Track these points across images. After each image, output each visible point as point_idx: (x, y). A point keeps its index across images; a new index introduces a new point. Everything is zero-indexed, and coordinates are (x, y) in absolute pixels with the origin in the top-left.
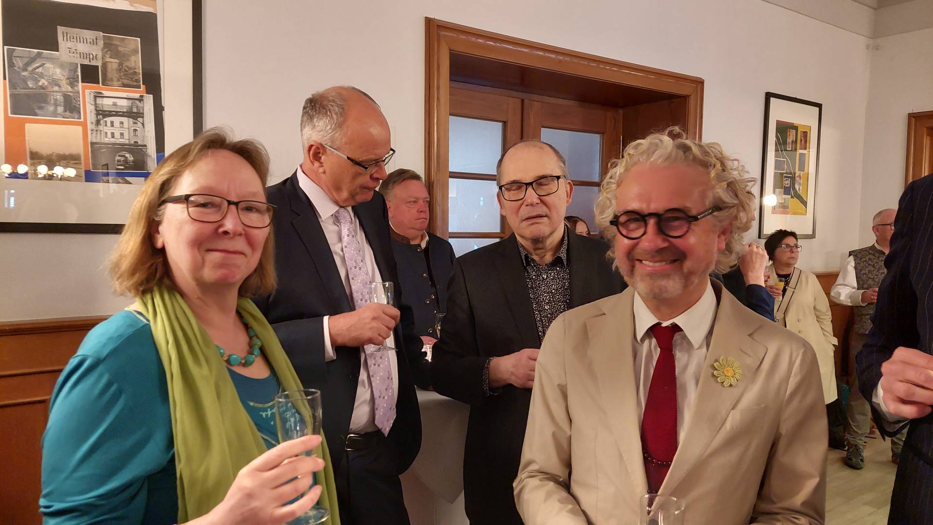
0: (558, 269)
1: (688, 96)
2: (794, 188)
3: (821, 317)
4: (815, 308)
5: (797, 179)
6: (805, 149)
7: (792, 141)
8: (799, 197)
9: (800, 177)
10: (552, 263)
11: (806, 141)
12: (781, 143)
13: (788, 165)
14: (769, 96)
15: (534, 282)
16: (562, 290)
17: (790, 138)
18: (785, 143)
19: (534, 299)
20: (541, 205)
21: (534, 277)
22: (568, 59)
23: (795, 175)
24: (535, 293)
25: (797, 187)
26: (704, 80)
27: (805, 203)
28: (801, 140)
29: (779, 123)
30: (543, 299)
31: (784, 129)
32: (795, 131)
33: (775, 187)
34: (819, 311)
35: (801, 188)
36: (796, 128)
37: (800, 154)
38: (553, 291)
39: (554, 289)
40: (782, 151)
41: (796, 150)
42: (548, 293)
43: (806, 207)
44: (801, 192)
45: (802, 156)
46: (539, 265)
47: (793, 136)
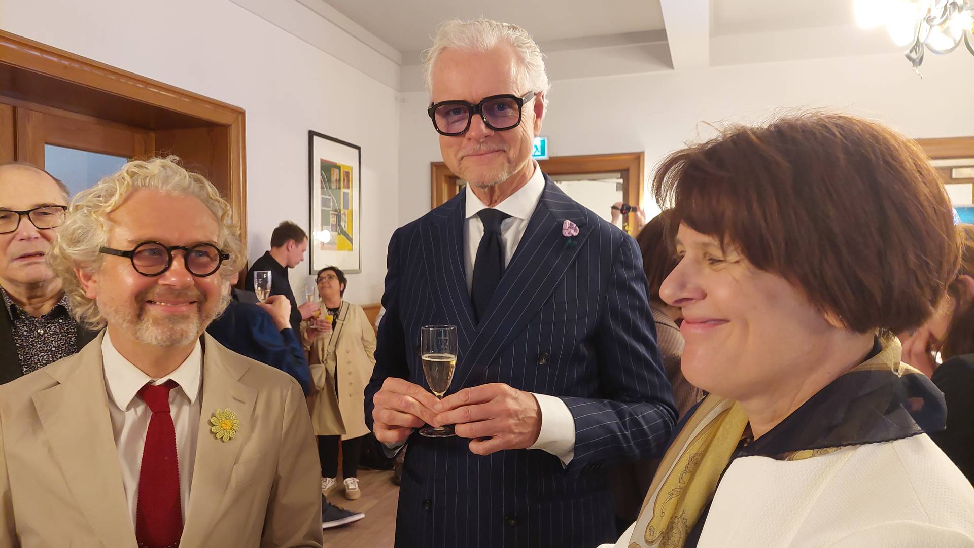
0: (61, 321)
1: (229, 126)
2: (340, 226)
3: (369, 347)
4: (362, 339)
5: (343, 216)
6: (348, 188)
7: (336, 180)
8: (345, 234)
9: (345, 214)
10: (52, 314)
11: (348, 181)
12: (326, 180)
13: (333, 203)
14: (312, 134)
15: (26, 339)
16: (66, 347)
17: (334, 177)
18: (329, 181)
19: (25, 360)
20: (41, 240)
21: (25, 333)
22: (76, 66)
23: (340, 213)
24: (27, 353)
25: (343, 224)
26: (245, 111)
27: (351, 240)
28: (344, 180)
29: (323, 162)
30: (38, 360)
31: (327, 167)
32: (338, 170)
33: (322, 224)
34: (367, 341)
35: (346, 225)
36: (339, 168)
37: (344, 193)
38: (53, 349)
39: (54, 347)
40: (327, 188)
41: (340, 188)
42: (46, 352)
43: (352, 244)
44: (347, 228)
45: (346, 194)
46: (34, 318)
47: (337, 175)
